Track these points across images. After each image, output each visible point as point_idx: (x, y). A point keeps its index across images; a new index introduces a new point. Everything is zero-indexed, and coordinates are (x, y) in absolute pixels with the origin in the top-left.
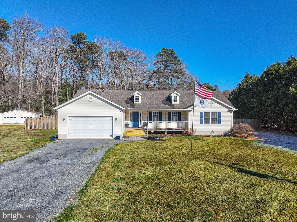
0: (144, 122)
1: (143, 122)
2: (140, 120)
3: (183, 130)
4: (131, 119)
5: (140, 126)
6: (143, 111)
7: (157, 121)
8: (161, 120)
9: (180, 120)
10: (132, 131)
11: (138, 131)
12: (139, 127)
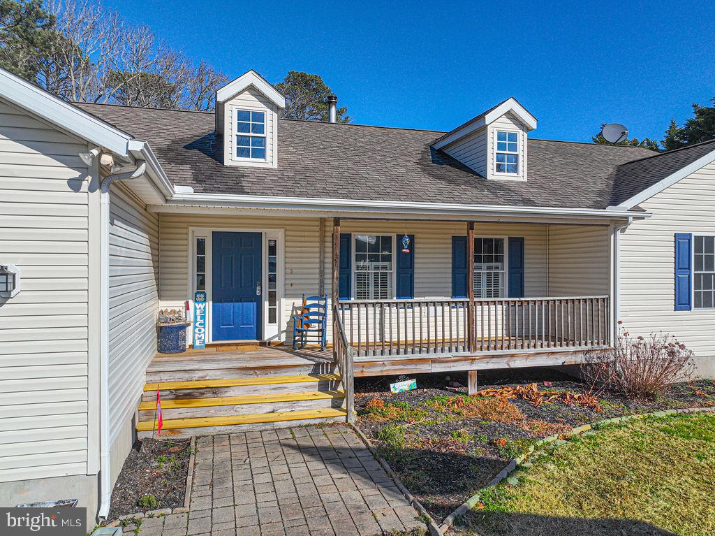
0: (299, 302)
1: (286, 307)
2: (265, 295)
3: (580, 359)
4: (201, 283)
5: (270, 331)
6: (290, 224)
7: (384, 296)
8: (406, 289)
9: (517, 288)
10: (215, 391)
11: (264, 387)
12: (263, 344)
